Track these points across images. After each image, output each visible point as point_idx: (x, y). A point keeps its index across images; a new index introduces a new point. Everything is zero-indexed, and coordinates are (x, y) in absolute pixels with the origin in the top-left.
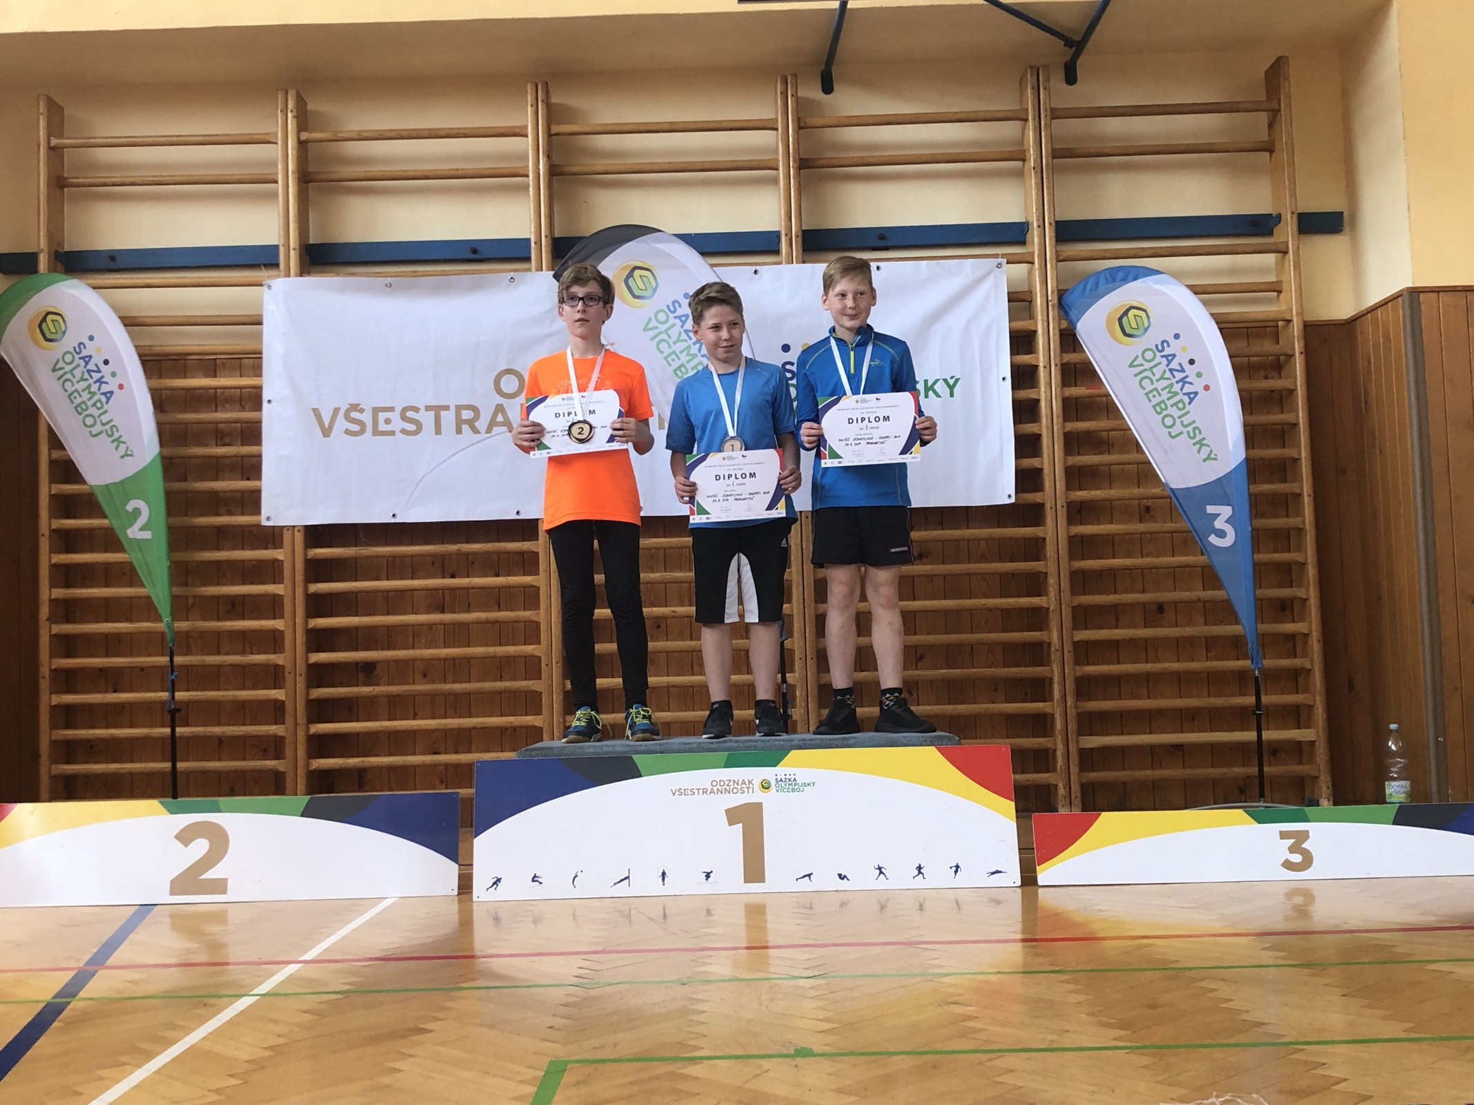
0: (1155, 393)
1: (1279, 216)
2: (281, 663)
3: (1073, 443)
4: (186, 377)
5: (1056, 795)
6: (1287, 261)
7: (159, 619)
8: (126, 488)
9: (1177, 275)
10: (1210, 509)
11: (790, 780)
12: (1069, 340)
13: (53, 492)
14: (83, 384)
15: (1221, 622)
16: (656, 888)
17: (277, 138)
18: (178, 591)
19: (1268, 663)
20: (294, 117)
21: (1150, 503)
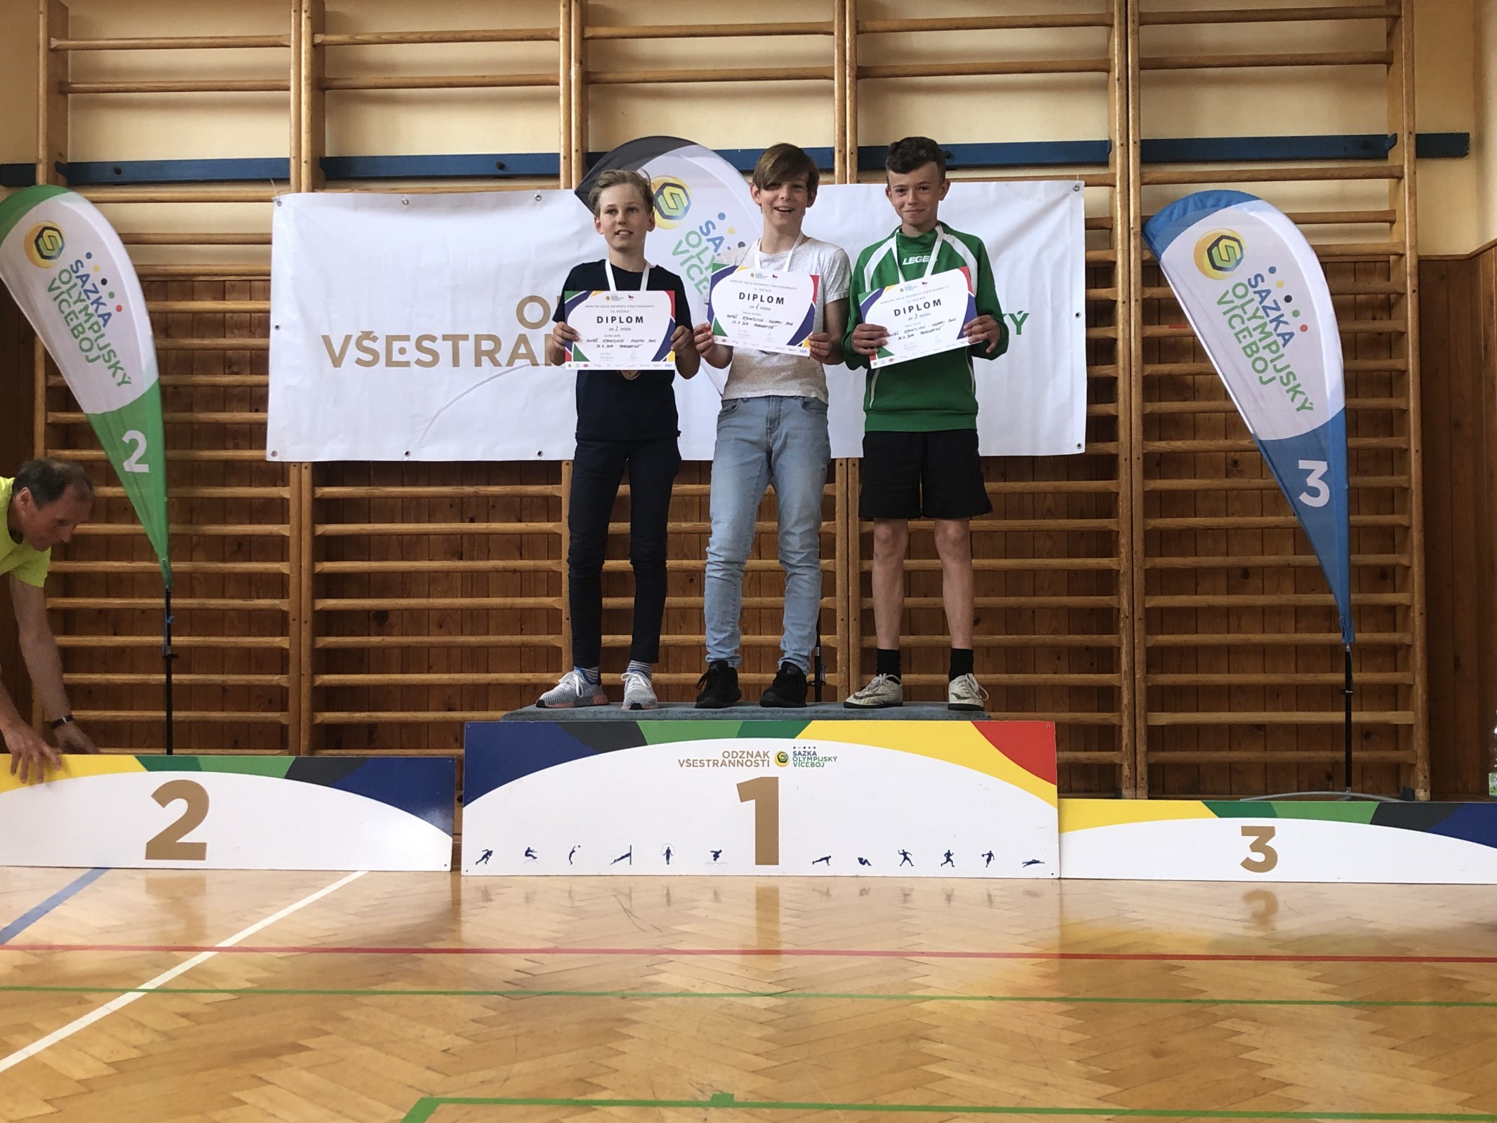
0: (1246, 333)
1: (1395, 135)
2: (285, 609)
3: (1152, 387)
4: (193, 300)
5: (1120, 778)
6: (1402, 185)
7: (153, 557)
8: (125, 417)
9: (1276, 202)
10: (1303, 464)
11: (809, 753)
12: (1152, 272)
13: (49, 421)
14: (80, 306)
15: (1313, 590)
16: (661, 868)
17: (290, 41)
18: (175, 528)
19: (1361, 637)
20: (308, 18)
21: (1237, 456)
